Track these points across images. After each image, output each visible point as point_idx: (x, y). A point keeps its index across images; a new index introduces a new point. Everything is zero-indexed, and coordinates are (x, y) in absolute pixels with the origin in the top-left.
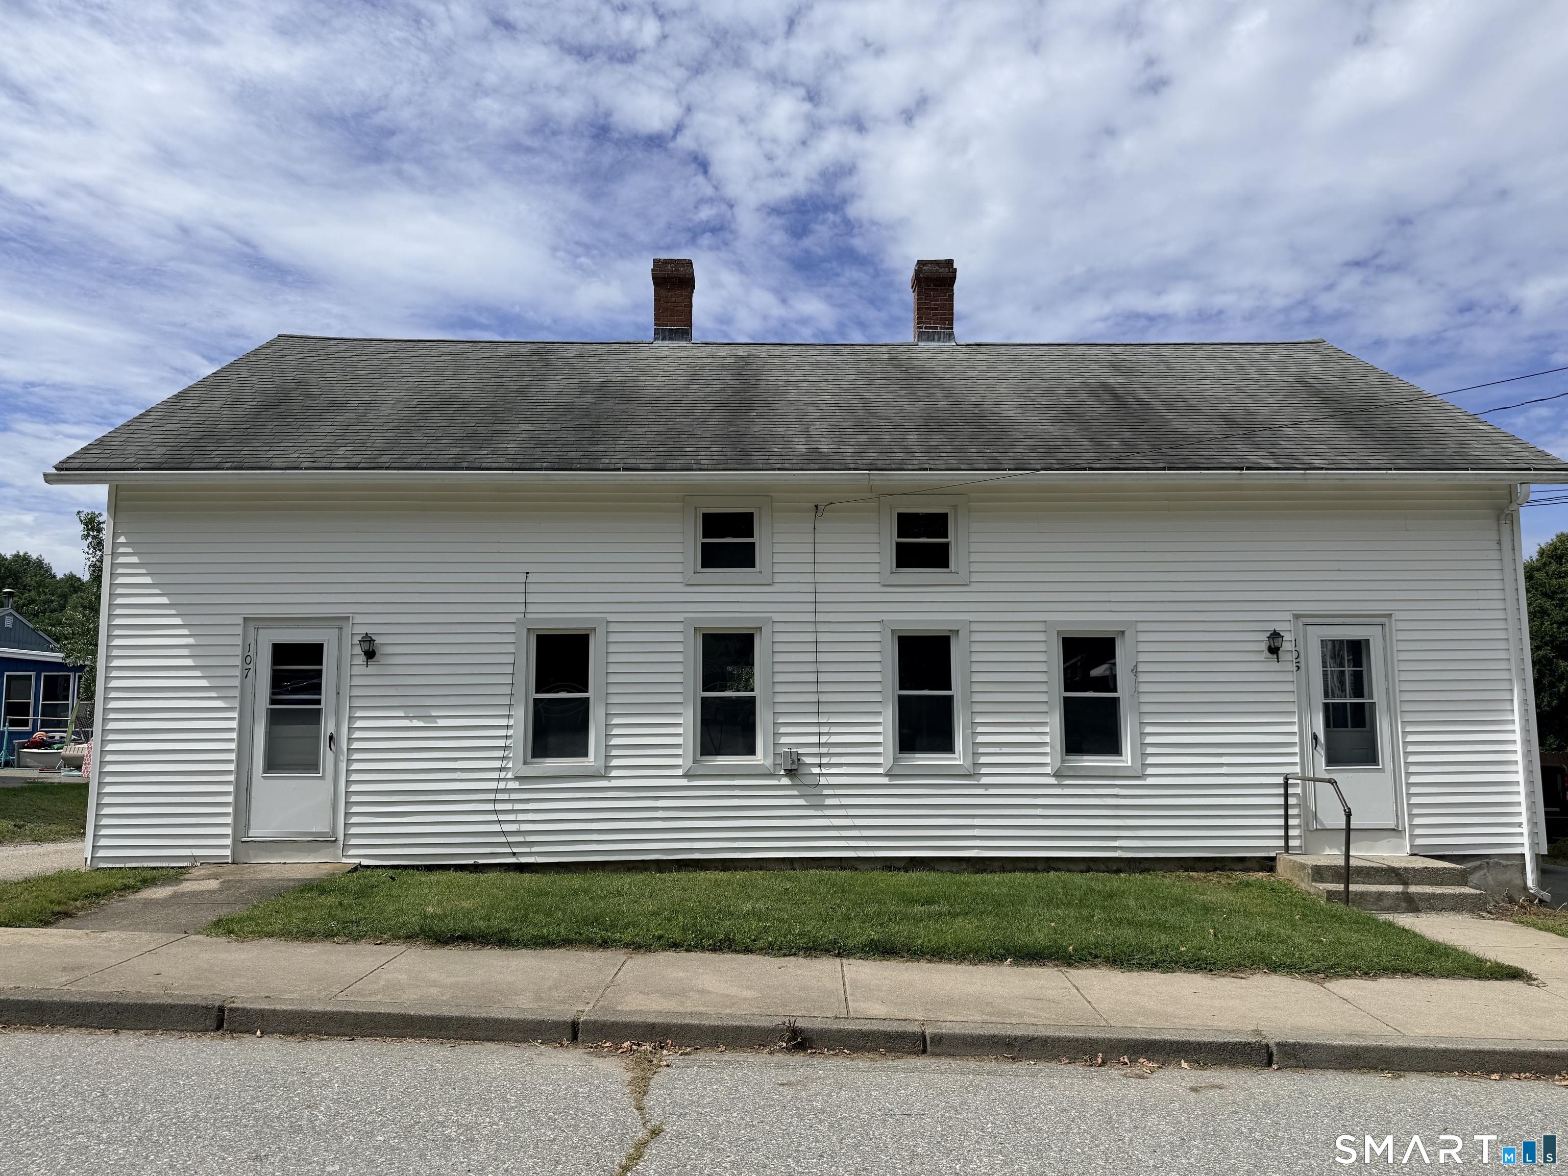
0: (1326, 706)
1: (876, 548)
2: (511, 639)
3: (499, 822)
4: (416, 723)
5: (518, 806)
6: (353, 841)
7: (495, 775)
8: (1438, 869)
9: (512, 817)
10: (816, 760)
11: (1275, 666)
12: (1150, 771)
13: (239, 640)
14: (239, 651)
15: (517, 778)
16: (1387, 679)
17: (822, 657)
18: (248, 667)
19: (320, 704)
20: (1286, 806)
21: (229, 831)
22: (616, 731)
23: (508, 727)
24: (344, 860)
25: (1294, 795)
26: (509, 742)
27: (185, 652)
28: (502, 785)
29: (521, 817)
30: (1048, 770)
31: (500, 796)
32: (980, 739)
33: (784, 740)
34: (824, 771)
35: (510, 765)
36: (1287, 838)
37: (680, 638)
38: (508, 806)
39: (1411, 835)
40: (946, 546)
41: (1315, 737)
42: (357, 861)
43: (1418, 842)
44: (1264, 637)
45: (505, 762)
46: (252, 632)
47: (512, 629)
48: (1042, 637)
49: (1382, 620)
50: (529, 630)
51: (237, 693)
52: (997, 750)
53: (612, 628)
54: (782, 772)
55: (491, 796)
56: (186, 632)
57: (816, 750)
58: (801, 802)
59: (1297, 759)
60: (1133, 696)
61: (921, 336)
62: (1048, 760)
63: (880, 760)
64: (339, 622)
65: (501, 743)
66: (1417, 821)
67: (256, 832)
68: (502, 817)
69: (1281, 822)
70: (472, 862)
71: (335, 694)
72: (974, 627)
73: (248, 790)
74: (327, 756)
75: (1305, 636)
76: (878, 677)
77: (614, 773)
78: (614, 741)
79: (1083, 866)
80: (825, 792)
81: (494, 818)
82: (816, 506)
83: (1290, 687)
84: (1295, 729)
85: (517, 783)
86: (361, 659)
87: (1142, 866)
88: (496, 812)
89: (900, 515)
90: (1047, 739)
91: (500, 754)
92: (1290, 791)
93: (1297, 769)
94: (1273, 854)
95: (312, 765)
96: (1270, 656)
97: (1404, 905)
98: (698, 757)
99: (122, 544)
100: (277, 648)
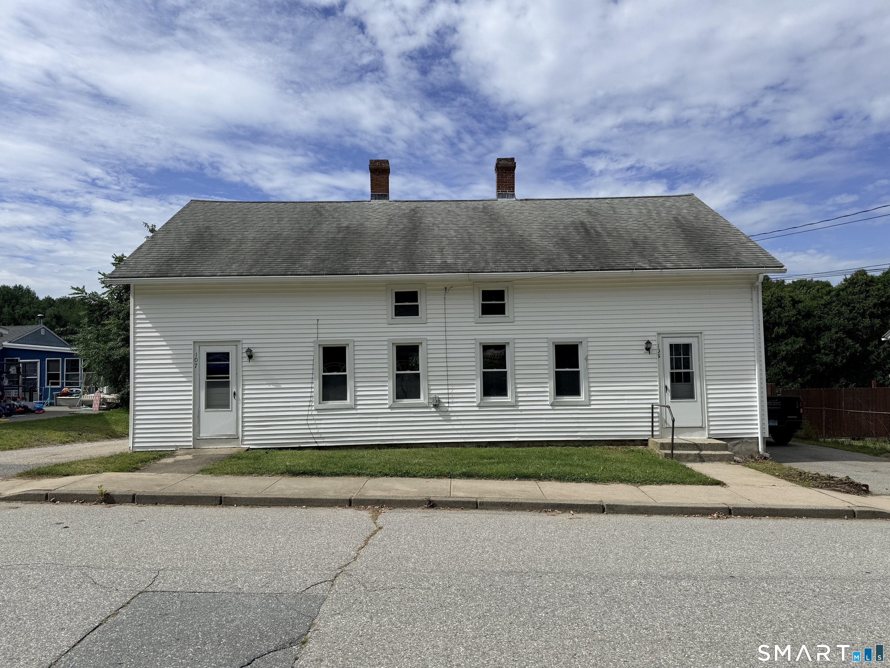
0: (672, 374)
1: (472, 306)
2: (312, 349)
3: (309, 429)
4: (271, 387)
5: (317, 422)
6: (246, 438)
7: (307, 408)
8: (715, 444)
9: (315, 426)
10: (447, 401)
11: (648, 356)
12: (592, 402)
13: (192, 352)
14: (192, 356)
15: (316, 410)
16: (699, 361)
17: (449, 355)
18: (196, 363)
19: (229, 379)
20: (653, 417)
21: (191, 434)
22: (359, 389)
23: (311, 388)
24: (242, 446)
25: (656, 412)
26: (312, 394)
27: (169, 357)
28: (310, 413)
29: (319, 426)
30: (548, 403)
31: (309, 418)
32: (519, 390)
33: (432, 392)
34: (450, 405)
35: (313, 404)
36: (653, 431)
37: (386, 348)
38: (313, 422)
39: (708, 430)
40: (504, 304)
41: (666, 387)
42: (248, 446)
43: (712, 432)
44: (644, 343)
45: (311, 403)
46: (197, 348)
47: (312, 345)
48: (546, 345)
49: (698, 335)
50: (319, 345)
51: (192, 375)
52: (526, 395)
53: (356, 344)
54: (432, 406)
55: (306, 418)
56: (168, 348)
57: (447, 396)
58: (441, 418)
59: (658, 397)
60: (585, 370)
61: (499, 195)
62: (548, 398)
63: (475, 400)
64: (235, 343)
65: (309, 395)
66: (711, 423)
67: (203, 435)
68: (311, 427)
69: (650, 424)
70: (298, 446)
71: (235, 374)
72: (516, 341)
73: (199, 416)
74: (233, 402)
75: (662, 343)
76: (474, 364)
77: (359, 407)
78: (358, 393)
79: (563, 444)
80: (451, 414)
81: (307, 427)
82: (446, 288)
83: (656, 365)
84: (657, 383)
85: (317, 412)
86: (247, 359)
87: (589, 444)
88: (308, 424)
89: (483, 291)
90: (548, 389)
91: (309, 399)
92: (654, 411)
93: (658, 401)
94: (647, 438)
95: (226, 405)
96: (647, 351)
97: (698, 459)
98: (395, 400)
99: (138, 310)
100: (209, 355)
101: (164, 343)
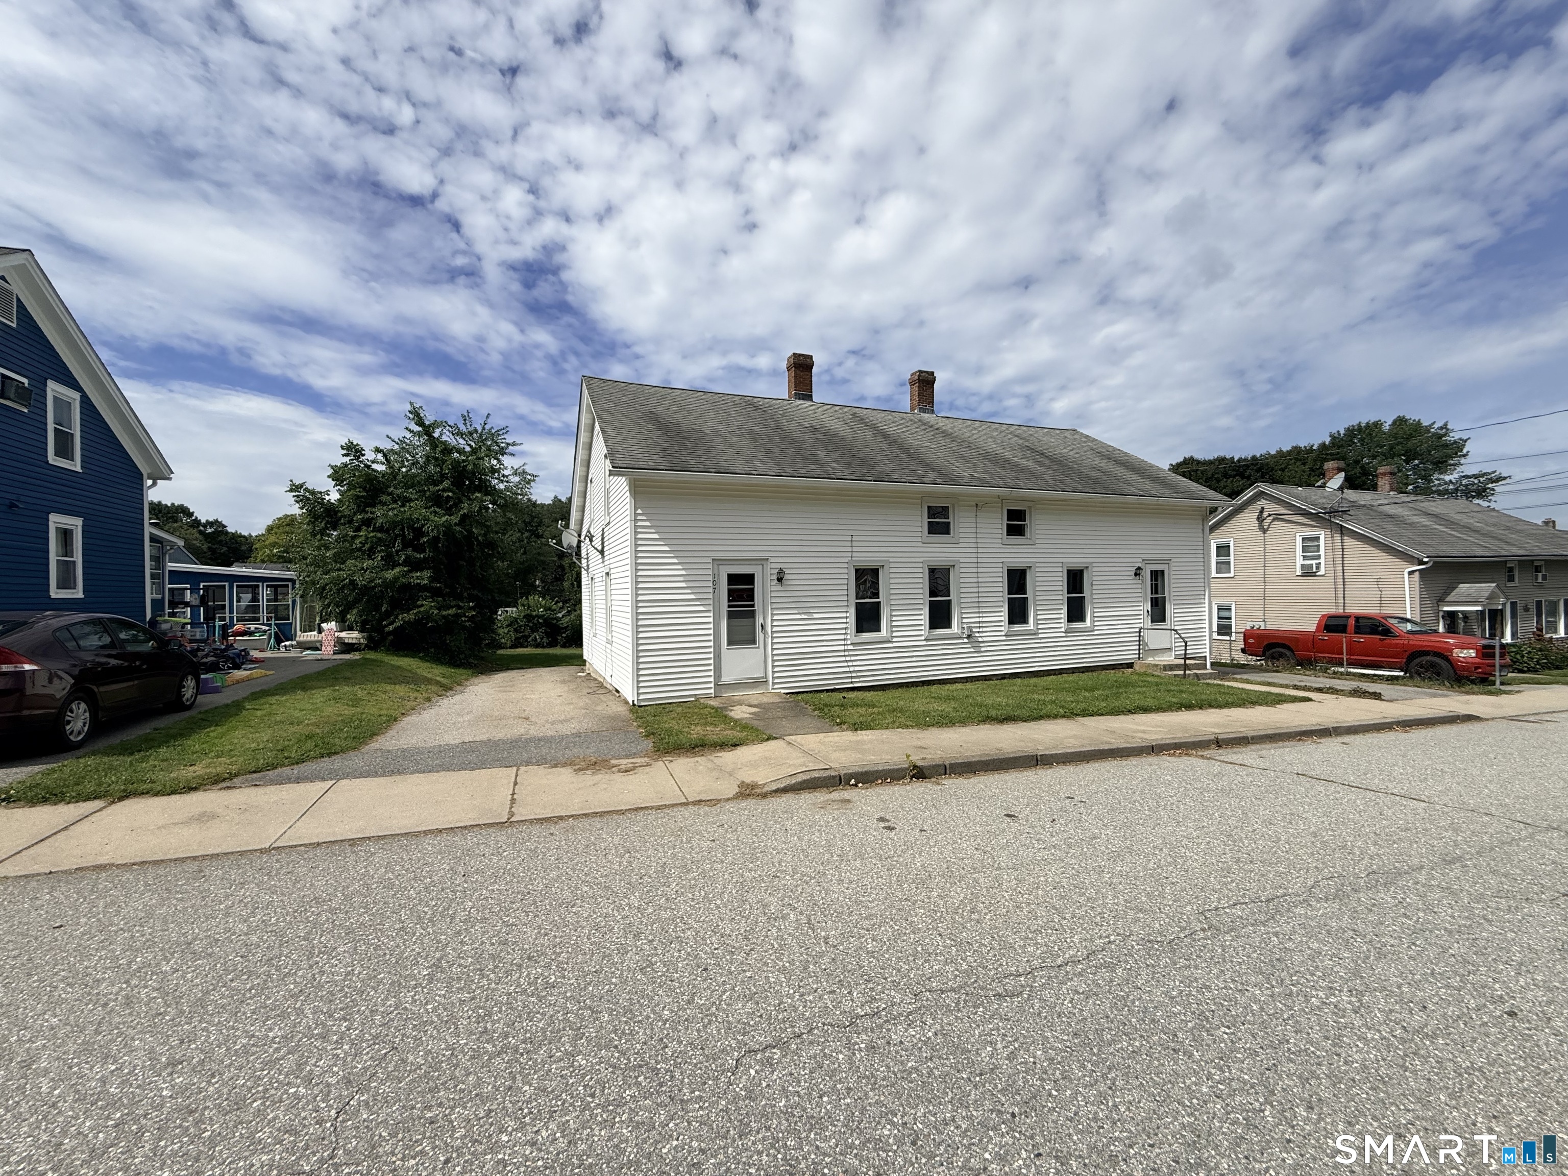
0: (1152, 598)
1: (999, 526)
2: (845, 571)
3: (845, 666)
4: (803, 616)
5: (853, 658)
6: (777, 681)
7: (842, 643)
10: (978, 630)
11: (1137, 582)
12: (1094, 628)
13: (710, 572)
14: (711, 578)
15: (852, 644)
16: (1169, 587)
17: (979, 580)
18: (716, 587)
19: (754, 607)
20: (1140, 641)
21: (712, 679)
22: (894, 618)
23: (847, 617)
24: (773, 691)
25: (1142, 636)
26: (849, 625)
27: (681, 579)
28: (846, 647)
29: (854, 663)
30: (1063, 630)
31: (847, 653)
32: (1037, 617)
33: (964, 620)
34: (980, 635)
35: (848, 637)
36: (1139, 654)
37: (919, 570)
38: (850, 658)
39: (1174, 651)
40: (1025, 525)
41: (1148, 612)
42: (779, 691)
43: (1177, 653)
44: (1134, 569)
45: (846, 636)
46: (717, 567)
47: (845, 565)
48: (1060, 570)
49: (1168, 562)
50: (852, 566)
51: (711, 602)
52: (1045, 622)
53: (888, 565)
54: (964, 636)
55: (843, 654)
56: (680, 567)
57: (978, 625)
58: (972, 650)
59: (1143, 621)
60: (1090, 596)
61: (920, 410)
62: (1063, 625)
63: (1002, 628)
64: (762, 561)
65: (844, 626)
67: (725, 679)
68: (848, 664)
70: (832, 687)
71: (762, 601)
72: (1035, 565)
73: (720, 656)
74: (760, 636)
75: (1146, 569)
76: (1001, 589)
78: (894, 624)
80: (981, 645)
81: (846, 664)
82: (977, 504)
83: (1141, 591)
84: (1141, 608)
85: (851, 646)
86: (776, 582)
88: (847, 661)
89: (1008, 510)
90: (1062, 616)
91: (844, 631)
92: (1141, 634)
93: (1142, 626)
94: (1133, 662)
95: (753, 641)
96: (1136, 577)
98: (930, 630)
99: (640, 514)
100: (730, 576)
101: (675, 561)
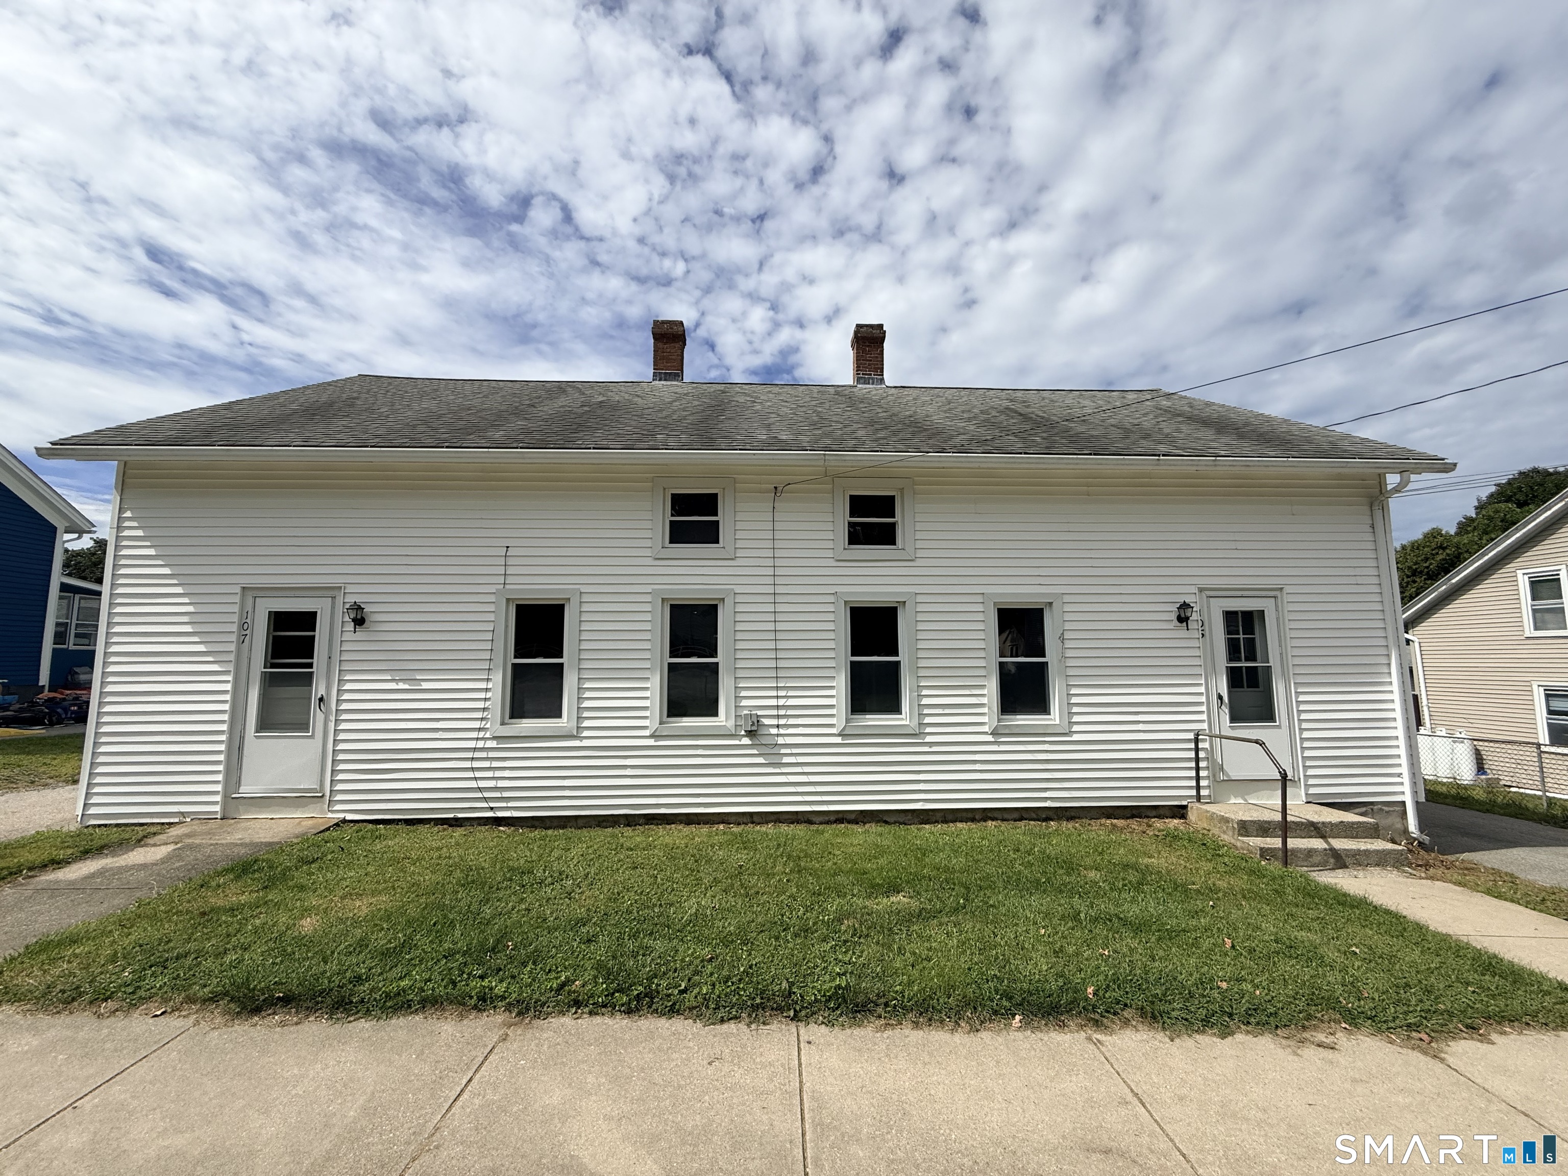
0: (1229, 669)
1: (830, 526)
2: (492, 608)
3: (476, 779)
4: (402, 686)
5: (495, 764)
6: (339, 797)
7: (474, 735)
9: (490, 774)
10: (774, 722)
11: (1183, 633)
12: (1075, 728)
13: (236, 608)
14: (235, 618)
15: (495, 738)
16: (1280, 646)
17: (780, 626)
18: (245, 633)
19: (312, 667)
20: (1197, 760)
21: (219, 788)
22: (587, 694)
23: (487, 690)
24: (330, 815)
25: (1203, 749)
26: (488, 703)
28: (480, 744)
29: (498, 774)
30: (986, 729)
31: (477, 755)
32: (925, 701)
33: (744, 703)
34: (782, 731)
35: (488, 726)
36: (1198, 788)
37: (648, 607)
38: (486, 764)
39: (1306, 785)
40: (893, 525)
41: (1220, 697)
42: (341, 816)
43: (1312, 791)
44: (1174, 608)
45: (484, 723)
46: (250, 601)
47: (492, 598)
48: (980, 608)
49: (1275, 593)
50: (508, 600)
51: (232, 657)
52: (940, 711)
53: (585, 598)
54: (743, 733)
55: (470, 755)
56: (186, 600)
57: (775, 712)
58: (761, 760)
59: (1204, 717)
60: (1060, 661)
62: (985, 719)
63: (833, 721)
64: (331, 591)
65: (481, 705)
66: (1310, 772)
67: (247, 789)
68: (478, 774)
69: (1193, 773)
70: (451, 816)
71: (326, 657)
72: (920, 599)
73: (240, 749)
74: (317, 717)
75: (1209, 607)
76: (832, 645)
77: (586, 733)
78: (586, 704)
79: (1016, 815)
80: (783, 751)
81: (472, 775)
82: (776, 488)
83: (1197, 653)
84: (1202, 689)
85: (495, 742)
86: (350, 626)
87: (1068, 813)
88: (473, 769)
89: (852, 498)
90: (985, 700)
91: (479, 715)
92: (1201, 745)
93: (1205, 726)
94: (1185, 803)
95: (302, 725)
96: (1179, 624)
98: (665, 718)
99: (129, 519)
100: (274, 615)
101: (179, 590)
